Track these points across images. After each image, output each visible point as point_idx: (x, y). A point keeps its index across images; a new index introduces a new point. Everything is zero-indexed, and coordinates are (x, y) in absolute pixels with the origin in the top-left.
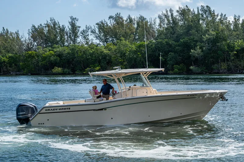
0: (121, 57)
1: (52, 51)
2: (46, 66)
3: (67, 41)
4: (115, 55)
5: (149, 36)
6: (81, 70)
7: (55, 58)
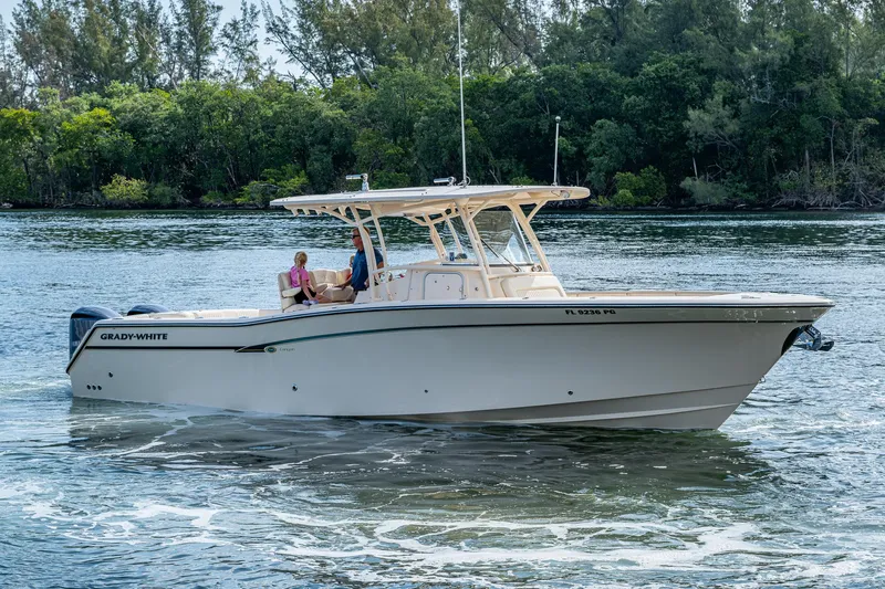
0: (394, 135)
1: (104, 107)
2: (78, 170)
3: (167, 67)
5: (511, 48)
6: (224, 191)
7: (117, 136)
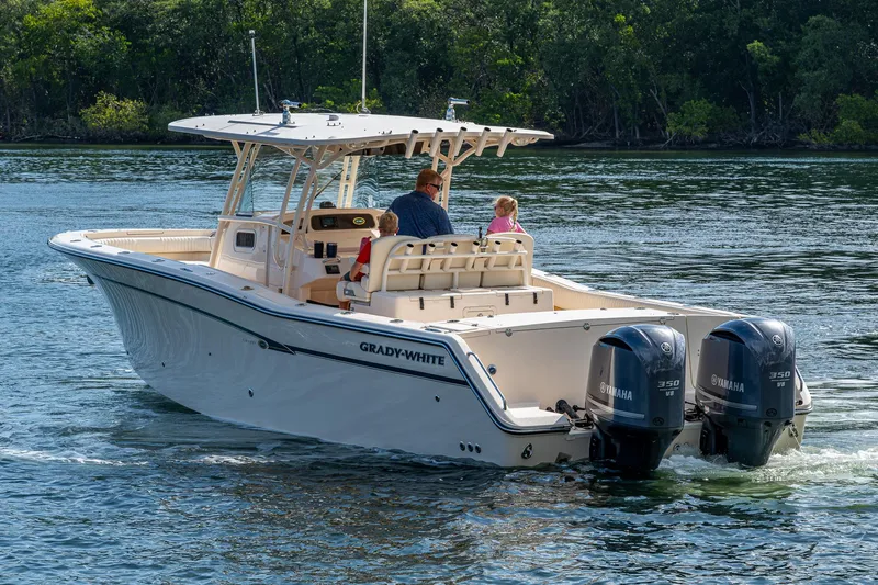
0: (510, 37)
2: (48, 86)
4: (472, 23)
7: (105, 35)
